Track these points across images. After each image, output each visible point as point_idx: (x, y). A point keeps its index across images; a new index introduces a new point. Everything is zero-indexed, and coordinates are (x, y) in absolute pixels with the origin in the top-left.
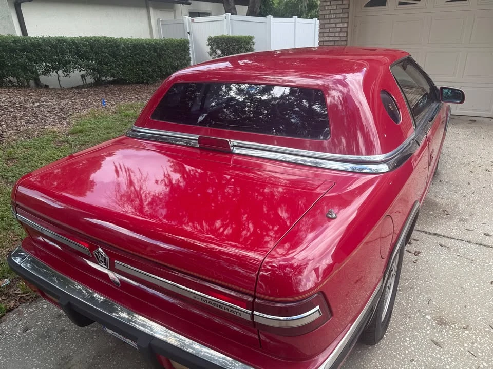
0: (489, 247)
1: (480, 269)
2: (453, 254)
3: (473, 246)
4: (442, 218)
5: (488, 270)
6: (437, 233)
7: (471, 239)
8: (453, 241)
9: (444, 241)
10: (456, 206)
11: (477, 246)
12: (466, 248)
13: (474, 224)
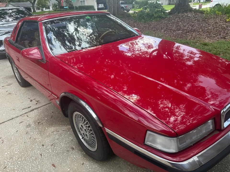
0: (8, 120)
1: (7, 110)
2: (20, 108)
3: (15, 116)
4: (38, 120)
5: (4, 112)
6: (33, 112)
7: (18, 119)
8: (24, 113)
9: (27, 110)
10: (40, 133)
11: (13, 118)
12: (17, 114)
13: (22, 127)
